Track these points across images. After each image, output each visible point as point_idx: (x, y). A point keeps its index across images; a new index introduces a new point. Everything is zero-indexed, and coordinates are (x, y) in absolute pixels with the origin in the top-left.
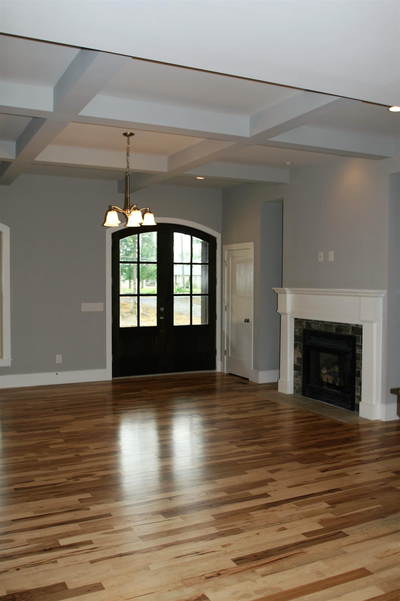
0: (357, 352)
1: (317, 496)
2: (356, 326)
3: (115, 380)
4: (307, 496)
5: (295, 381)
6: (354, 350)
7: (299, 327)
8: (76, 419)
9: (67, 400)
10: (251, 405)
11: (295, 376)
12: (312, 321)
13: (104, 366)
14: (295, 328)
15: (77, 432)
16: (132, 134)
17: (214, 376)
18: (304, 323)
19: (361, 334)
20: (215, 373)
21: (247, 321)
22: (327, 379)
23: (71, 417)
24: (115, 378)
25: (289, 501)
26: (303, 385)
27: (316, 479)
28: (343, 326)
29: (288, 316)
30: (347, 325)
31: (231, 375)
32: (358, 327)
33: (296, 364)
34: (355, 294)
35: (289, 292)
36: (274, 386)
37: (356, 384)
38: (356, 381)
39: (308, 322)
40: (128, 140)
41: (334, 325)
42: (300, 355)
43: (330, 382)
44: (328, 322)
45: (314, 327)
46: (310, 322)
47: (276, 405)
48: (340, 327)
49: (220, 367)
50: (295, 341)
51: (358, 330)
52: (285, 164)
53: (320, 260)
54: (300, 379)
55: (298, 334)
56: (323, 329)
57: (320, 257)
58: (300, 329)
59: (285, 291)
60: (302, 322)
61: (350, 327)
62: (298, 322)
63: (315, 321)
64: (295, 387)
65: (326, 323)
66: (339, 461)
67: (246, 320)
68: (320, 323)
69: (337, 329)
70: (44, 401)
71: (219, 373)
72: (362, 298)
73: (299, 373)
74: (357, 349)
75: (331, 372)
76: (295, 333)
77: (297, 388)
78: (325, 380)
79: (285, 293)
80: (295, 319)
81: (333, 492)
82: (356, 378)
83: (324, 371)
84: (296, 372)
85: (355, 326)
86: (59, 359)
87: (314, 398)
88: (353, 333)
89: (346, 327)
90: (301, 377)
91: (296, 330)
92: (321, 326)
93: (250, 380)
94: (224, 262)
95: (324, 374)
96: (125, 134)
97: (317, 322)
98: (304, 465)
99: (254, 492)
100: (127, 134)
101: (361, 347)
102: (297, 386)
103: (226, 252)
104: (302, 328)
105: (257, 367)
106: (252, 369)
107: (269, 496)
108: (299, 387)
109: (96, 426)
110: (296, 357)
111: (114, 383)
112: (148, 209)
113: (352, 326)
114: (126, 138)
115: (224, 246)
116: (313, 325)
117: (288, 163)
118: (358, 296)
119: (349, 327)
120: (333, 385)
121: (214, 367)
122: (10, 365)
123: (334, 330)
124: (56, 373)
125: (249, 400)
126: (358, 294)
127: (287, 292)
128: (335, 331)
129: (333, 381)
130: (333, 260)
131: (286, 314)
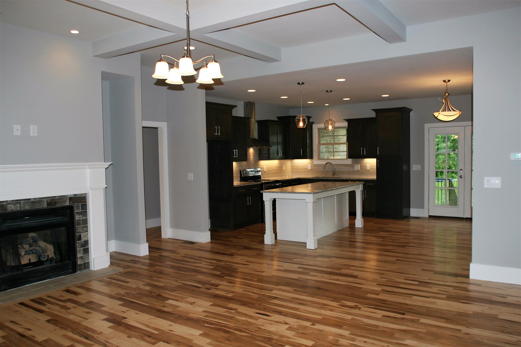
0: (77, 219)
2: (74, 196)
6: (73, 218)
12: (8, 202)
19: (86, 202)
28: (57, 199)
30: (62, 198)
41: (46, 200)
44: (35, 199)
45: (12, 208)
46: (5, 204)
48: (54, 200)
51: (77, 199)
53: (16, 134)
56: (27, 208)
57: (17, 130)
63: (14, 201)
65: (32, 200)
68: (22, 202)
69: (48, 204)
74: (76, 216)
82: (77, 242)
85: (72, 196)
88: (72, 203)
89: (61, 199)
101: (86, 213)
113: (70, 197)
116: (10, 206)
123: (45, 206)
128: (47, 206)
130: (36, 135)
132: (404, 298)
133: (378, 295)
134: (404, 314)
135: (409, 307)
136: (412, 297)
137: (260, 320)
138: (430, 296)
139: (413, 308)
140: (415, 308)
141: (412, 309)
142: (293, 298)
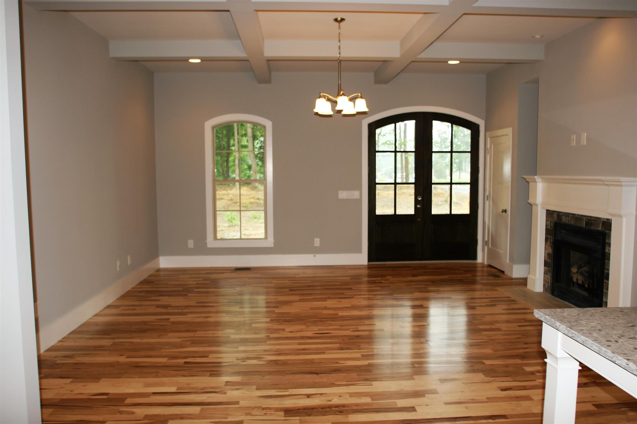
0: (607, 251)
1: (471, 421)
2: (607, 221)
3: (371, 265)
4: (458, 419)
5: (545, 277)
6: (604, 248)
7: (550, 219)
8: (301, 300)
9: (309, 281)
10: (487, 300)
11: (545, 273)
12: (563, 214)
13: (360, 251)
14: (546, 221)
15: (289, 313)
16: (342, 20)
17: (475, 266)
18: (555, 215)
19: (610, 230)
20: (476, 264)
21: (505, 211)
22: (577, 280)
23: (297, 298)
24: (370, 263)
25: (432, 422)
26: (552, 283)
27: (487, 398)
28: (593, 220)
29: (539, 208)
30: (597, 219)
31: (490, 266)
32: (608, 221)
33: (546, 259)
34: (602, 183)
35: (540, 180)
36: (524, 282)
37: (604, 288)
38: (604, 284)
39: (559, 214)
40: (340, 26)
41: (585, 218)
42: (550, 251)
43: (580, 282)
44: (578, 215)
45: (564, 219)
46: (561, 214)
47: (515, 303)
48: (591, 221)
49: (481, 257)
50: (546, 234)
51: (607, 224)
52: (533, 37)
53: (572, 145)
54: (549, 277)
55: (549, 227)
56: (573, 223)
57: (573, 140)
58: (551, 222)
59: (535, 179)
60: (553, 214)
61: (601, 221)
62: (549, 213)
63: (565, 213)
64: (544, 285)
65: (576, 216)
66: (535, 379)
67: (503, 210)
68: (570, 216)
69: (587, 224)
70: (289, 281)
71: (480, 263)
72: (610, 187)
73: (549, 270)
74: (606, 247)
75: (584, 271)
76: (546, 226)
77: (547, 286)
78: (575, 280)
79: (535, 182)
80: (547, 210)
81: (494, 419)
82: (605, 280)
83: (574, 270)
84: (546, 268)
85: (605, 220)
86: (317, 242)
87: (562, 299)
88: (604, 228)
89: (596, 221)
90: (550, 275)
91: (548, 222)
92: (571, 219)
93: (505, 273)
94: (486, 151)
95: (575, 273)
96: (336, 20)
97: (567, 215)
98: (487, 379)
99: (401, 403)
100: (338, 19)
101: (609, 245)
102: (547, 284)
103: (488, 140)
104: (553, 221)
105: (512, 260)
106: (508, 261)
107: (415, 410)
108: (548, 286)
109: (312, 309)
110: (547, 252)
111: (369, 267)
112: (360, 94)
113: (603, 220)
114: (337, 24)
115: (487, 133)
116: (563, 217)
117: (538, 37)
118: (606, 185)
119: (599, 221)
120: (581, 286)
121: (475, 257)
122: (272, 246)
124: (314, 255)
125: (487, 295)
126: (606, 183)
127: (537, 180)
128: (585, 225)
129: (583, 282)
130: (585, 144)
131: (536, 205)
132: (188, 384)
133: (226, 382)
134: (186, 363)
135: (180, 372)
136: (177, 389)
137: (317, 329)
138: (151, 396)
139: (176, 373)
140: (173, 372)
141: (176, 371)
142: (324, 353)
